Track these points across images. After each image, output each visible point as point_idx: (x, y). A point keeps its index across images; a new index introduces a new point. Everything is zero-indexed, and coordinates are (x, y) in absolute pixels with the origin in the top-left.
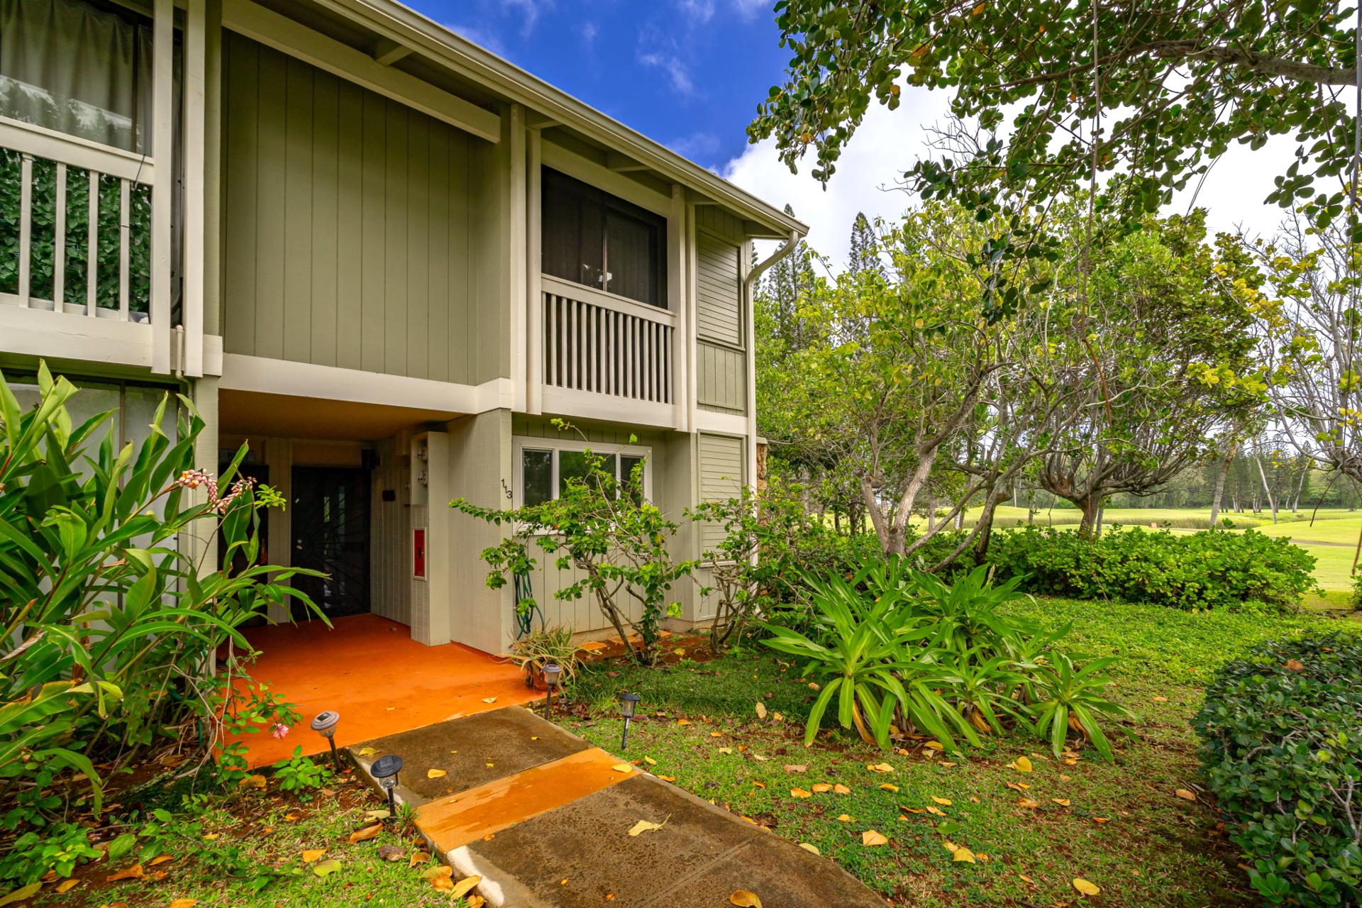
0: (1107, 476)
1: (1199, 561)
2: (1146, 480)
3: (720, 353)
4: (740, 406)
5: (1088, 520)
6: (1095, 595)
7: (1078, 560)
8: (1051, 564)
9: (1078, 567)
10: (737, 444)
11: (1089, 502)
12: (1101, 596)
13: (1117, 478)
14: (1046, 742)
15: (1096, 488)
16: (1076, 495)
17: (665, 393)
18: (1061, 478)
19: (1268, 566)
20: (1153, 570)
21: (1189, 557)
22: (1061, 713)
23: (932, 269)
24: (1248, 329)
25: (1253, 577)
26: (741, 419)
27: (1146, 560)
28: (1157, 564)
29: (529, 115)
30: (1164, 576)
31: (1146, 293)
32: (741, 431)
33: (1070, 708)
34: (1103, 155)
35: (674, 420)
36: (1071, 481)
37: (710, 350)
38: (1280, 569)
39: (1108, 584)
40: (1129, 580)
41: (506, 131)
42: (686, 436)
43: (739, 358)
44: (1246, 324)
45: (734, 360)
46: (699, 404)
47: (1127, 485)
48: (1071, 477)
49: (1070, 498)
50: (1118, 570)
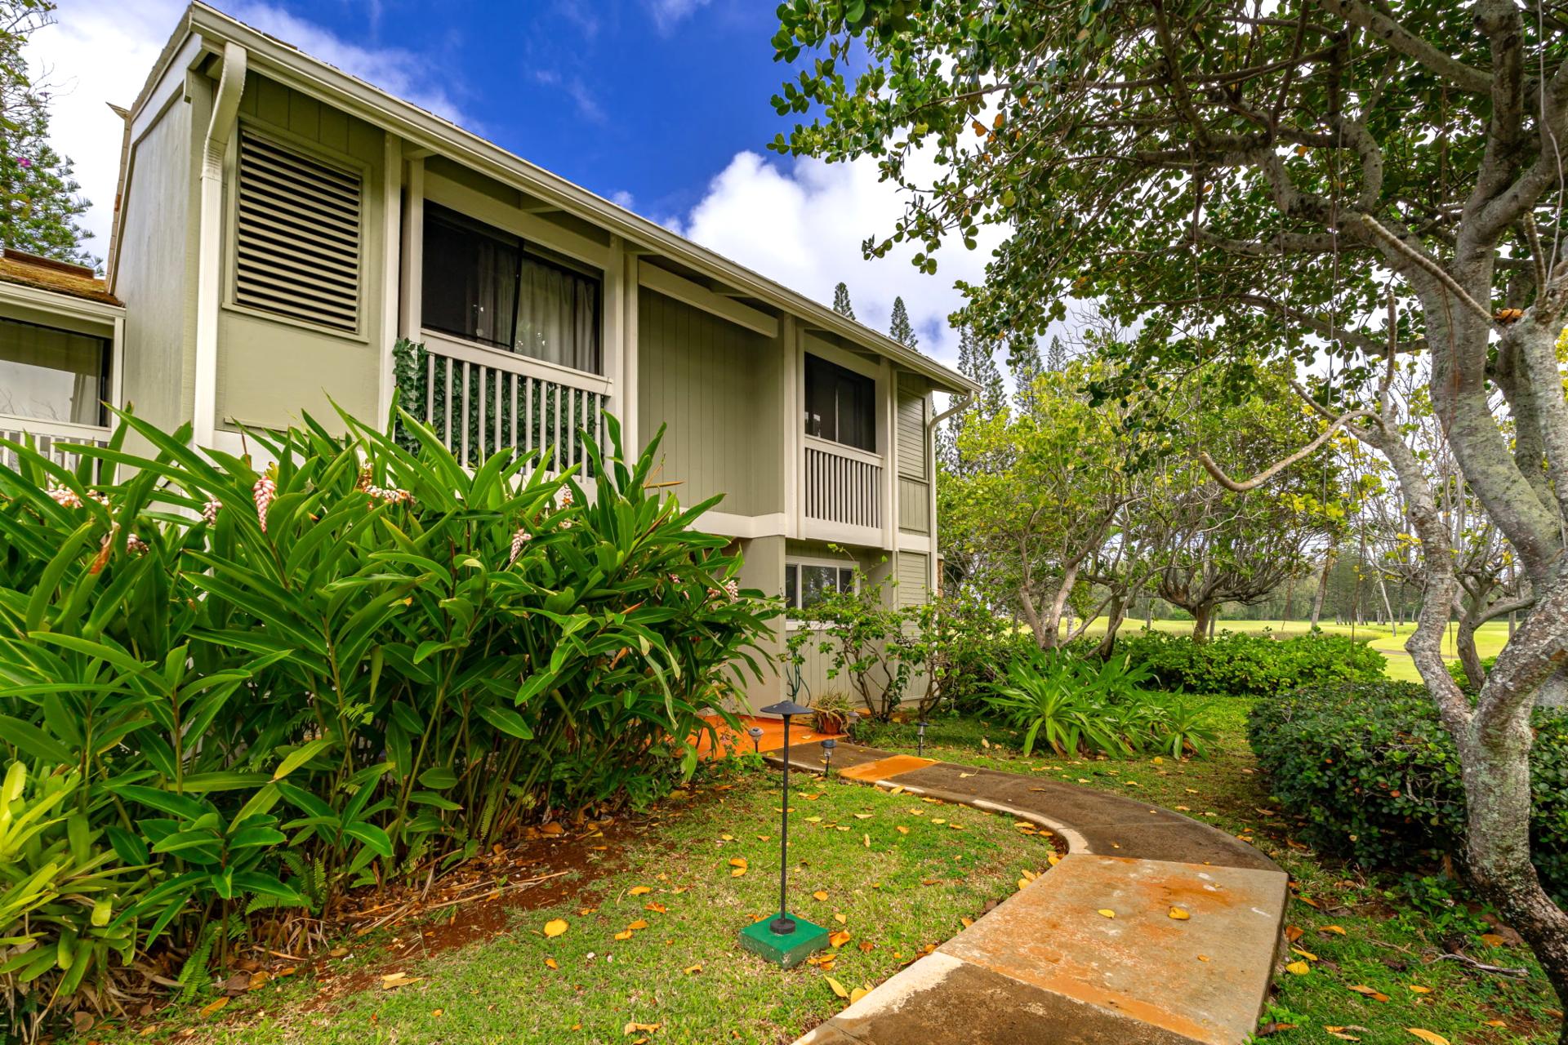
0: (1218, 586)
1: (1291, 660)
2: (1251, 590)
3: (911, 485)
4: (925, 529)
5: (1201, 627)
6: (1206, 690)
7: (1192, 661)
8: (1169, 664)
9: (1191, 667)
10: (922, 559)
11: (1201, 612)
12: (1211, 691)
13: (1227, 589)
14: (1171, 753)
15: (1208, 597)
16: (1190, 603)
17: (876, 521)
18: (1177, 587)
19: (1348, 664)
20: (1254, 668)
21: (1284, 657)
22: (1178, 739)
23: (1076, 417)
24: (1334, 459)
25: (1334, 672)
26: (925, 539)
27: (1249, 659)
28: (1258, 663)
29: (798, 321)
30: (1262, 673)
31: (1244, 431)
32: (925, 549)
33: (1185, 736)
34: (1208, 349)
35: (883, 541)
36: (1186, 590)
37: (904, 483)
38: (1357, 666)
39: (1218, 681)
40: (1235, 677)
41: (781, 330)
42: (889, 553)
43: (924, 489)
44: (1331, 456)
45: (920, 490)
46: (901, 529)
47: (1235, 595)
48: (1186, 587)
49: (1186, 606)
50: (1226, 668)
